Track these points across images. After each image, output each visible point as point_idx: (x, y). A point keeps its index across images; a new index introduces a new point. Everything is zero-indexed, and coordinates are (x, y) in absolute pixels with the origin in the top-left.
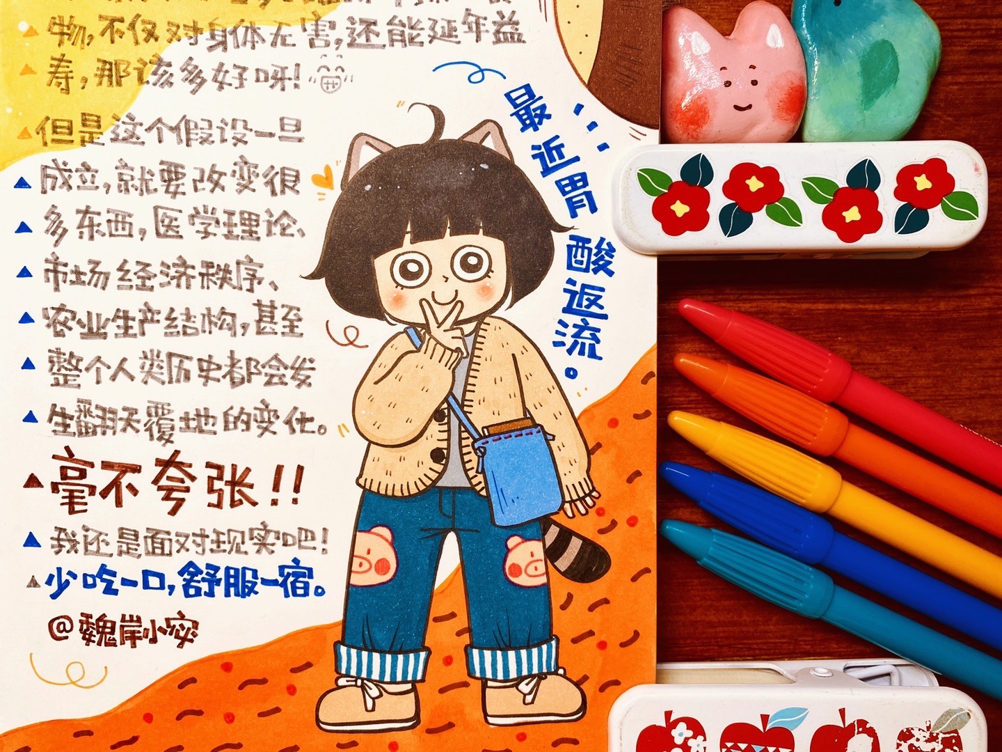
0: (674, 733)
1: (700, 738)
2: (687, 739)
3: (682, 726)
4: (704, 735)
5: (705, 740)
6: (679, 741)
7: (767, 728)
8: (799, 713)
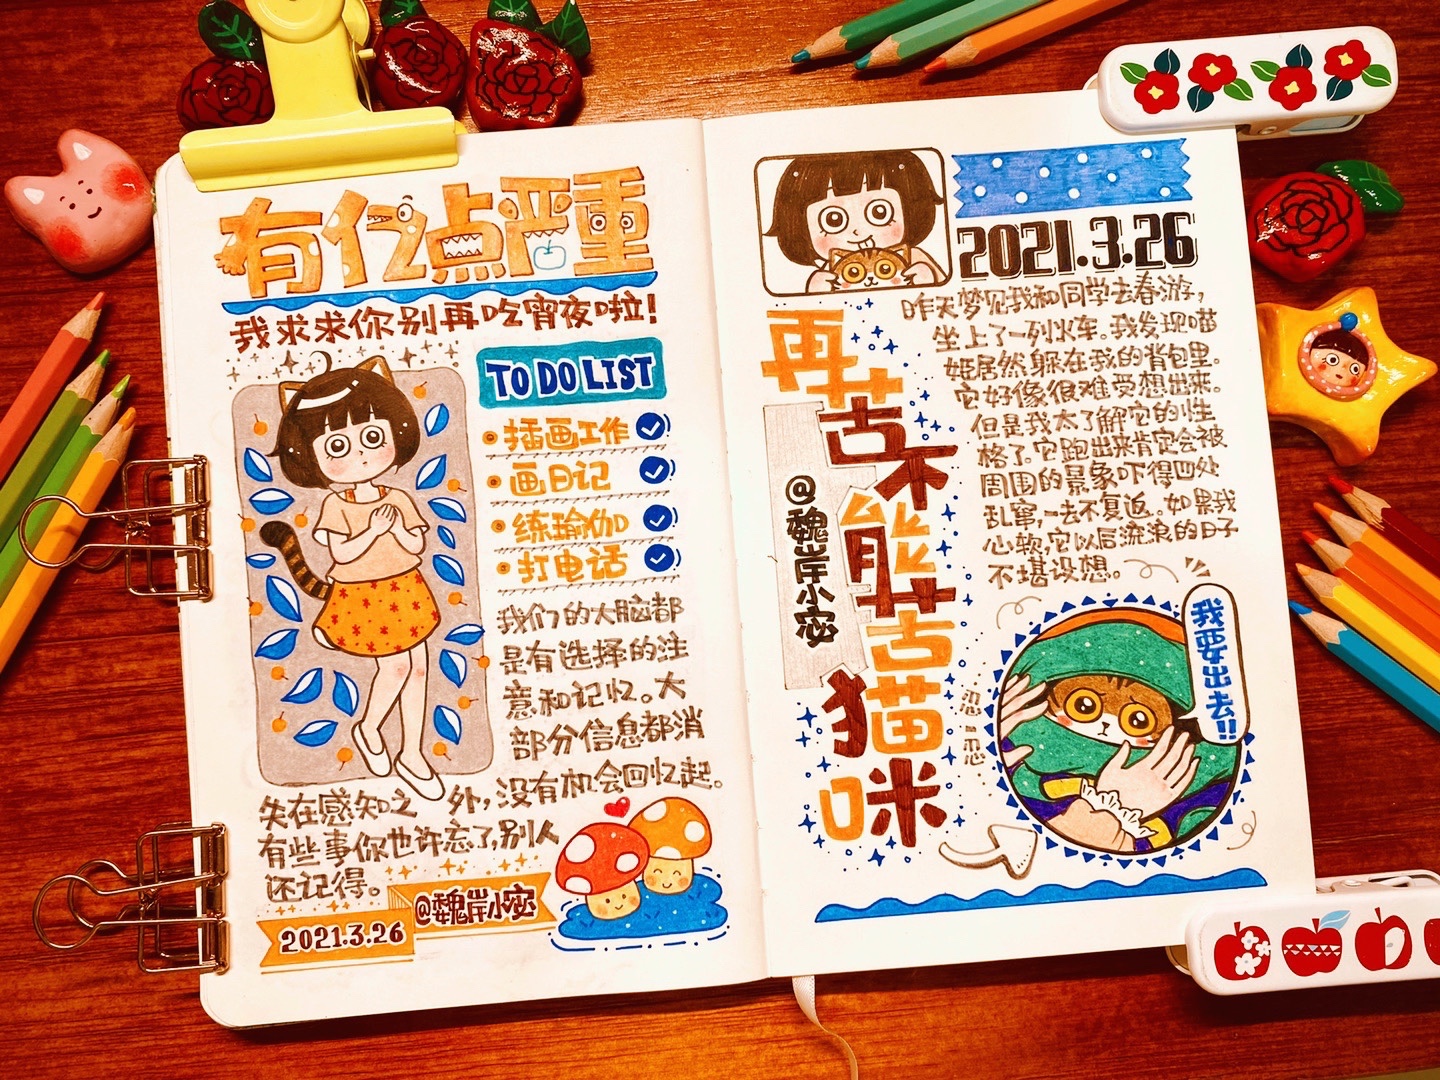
8: (1341, 914)
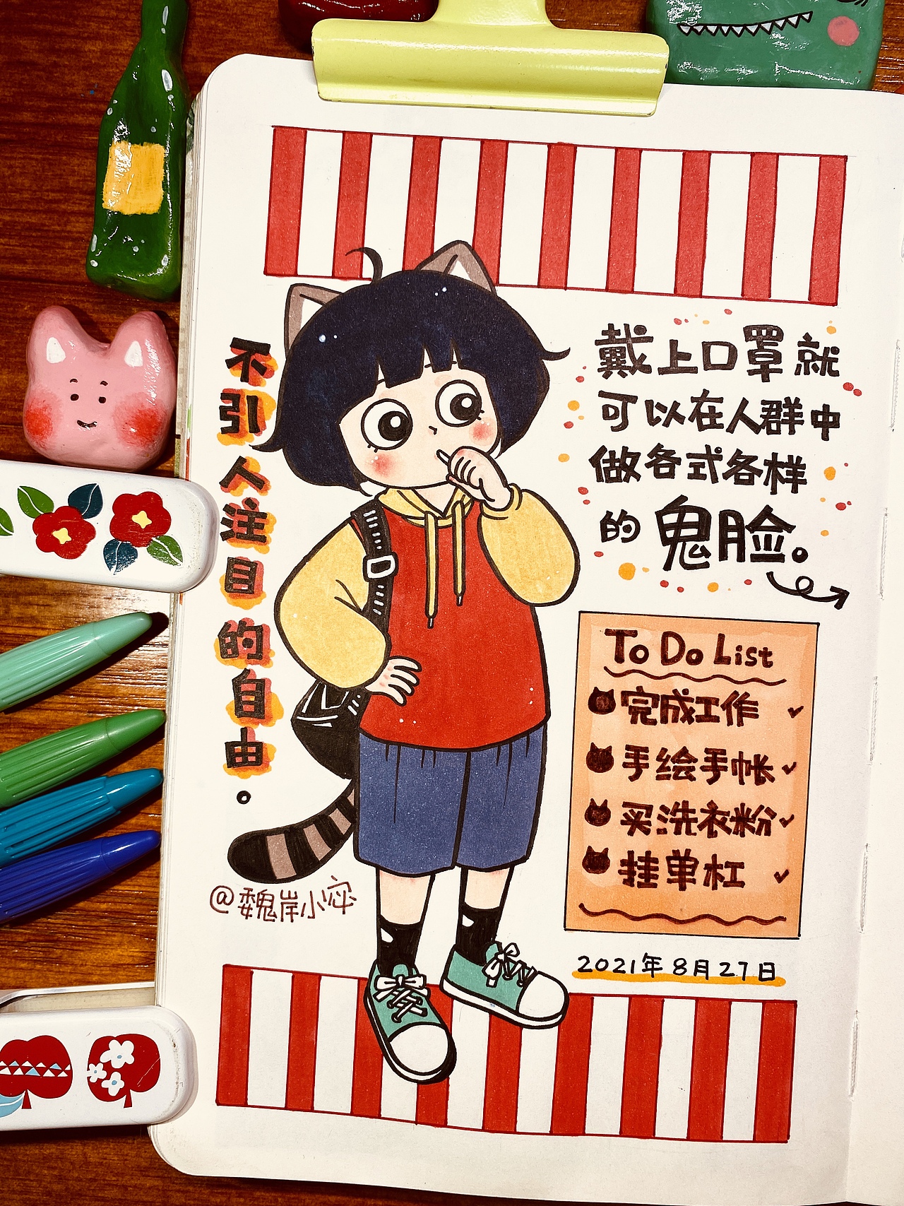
0: (121, 1084)
1: (93, 1080)
2: (108, 1078)
3: (113, 1092)
4: (90, 1084)
5: (89, 1078)
6: (116, 1076)
7: (24, 1094)
